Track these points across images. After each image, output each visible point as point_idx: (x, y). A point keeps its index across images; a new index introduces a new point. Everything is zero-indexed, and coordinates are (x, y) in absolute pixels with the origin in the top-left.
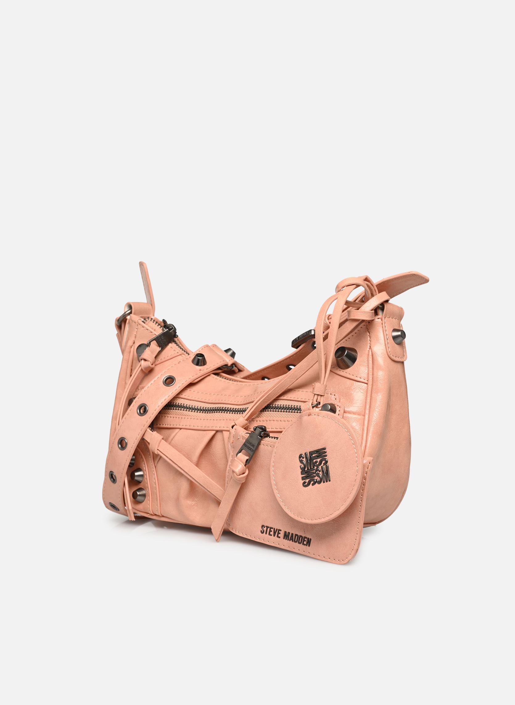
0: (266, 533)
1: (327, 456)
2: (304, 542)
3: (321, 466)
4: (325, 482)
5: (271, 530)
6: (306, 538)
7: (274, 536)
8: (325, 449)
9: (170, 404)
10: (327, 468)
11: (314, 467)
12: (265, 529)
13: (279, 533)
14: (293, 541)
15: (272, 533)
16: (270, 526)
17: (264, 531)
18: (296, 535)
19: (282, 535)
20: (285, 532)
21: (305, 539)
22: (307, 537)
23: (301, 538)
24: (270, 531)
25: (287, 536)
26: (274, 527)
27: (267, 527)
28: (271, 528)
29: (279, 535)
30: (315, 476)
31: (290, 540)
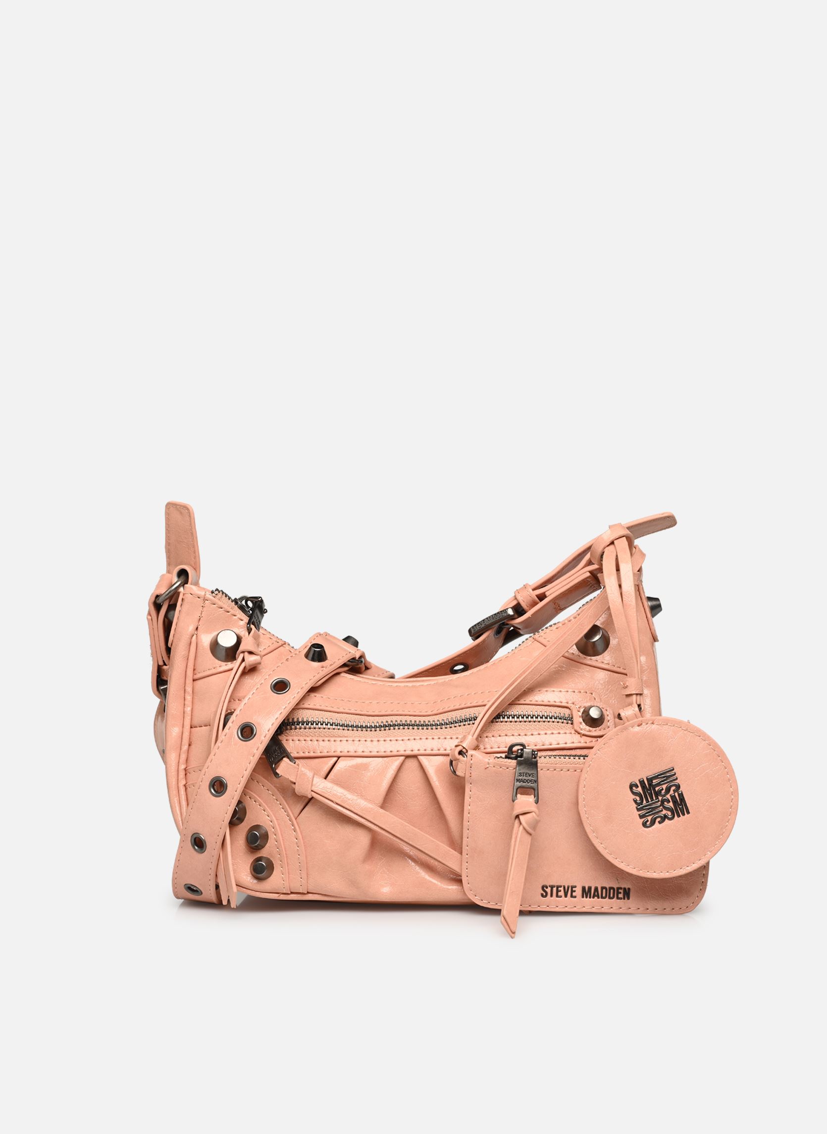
0: (552, 896)
1: (677, 779)
2: (619, 895)
3: (670, 794)
4: (680, 816)
5: (559, 889)
6: (621, 888)
7: (566, 896)
8: (673, 769)
9: (286, 721)
10: (681, 796)
11: (657, 798)
12: (549, 890)
13: (572, 891)
14: (598, 898)
15: (562, 893)
16: (556, 884)
17: (546, 893)
18: (603, 888)
19: (578, 891)
20: (584, 888)
21: (620, 891)
22: (623, 887)
23: (612, 891)
24: (558, 891)
25: (586, 892)
26: (562, 885)
27: (552, 887)
28: (558, 887)
29: (574, 894)
30: (662, 810)
31: (593, 898)
